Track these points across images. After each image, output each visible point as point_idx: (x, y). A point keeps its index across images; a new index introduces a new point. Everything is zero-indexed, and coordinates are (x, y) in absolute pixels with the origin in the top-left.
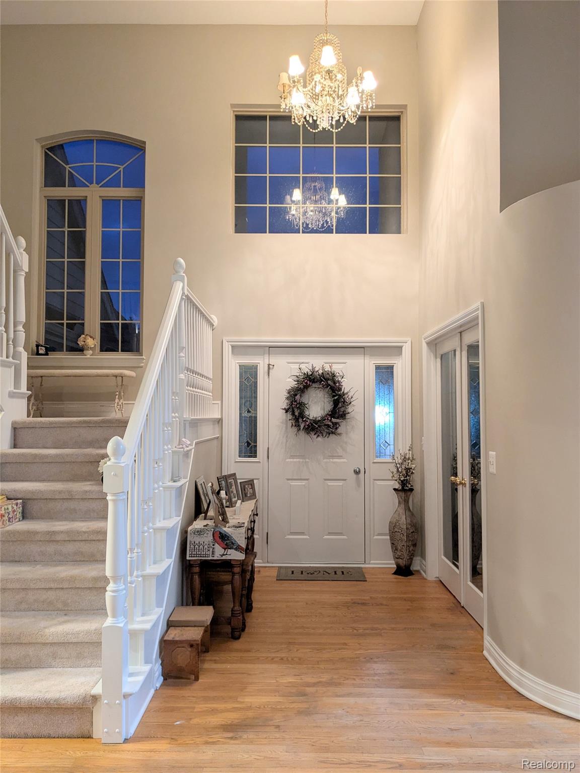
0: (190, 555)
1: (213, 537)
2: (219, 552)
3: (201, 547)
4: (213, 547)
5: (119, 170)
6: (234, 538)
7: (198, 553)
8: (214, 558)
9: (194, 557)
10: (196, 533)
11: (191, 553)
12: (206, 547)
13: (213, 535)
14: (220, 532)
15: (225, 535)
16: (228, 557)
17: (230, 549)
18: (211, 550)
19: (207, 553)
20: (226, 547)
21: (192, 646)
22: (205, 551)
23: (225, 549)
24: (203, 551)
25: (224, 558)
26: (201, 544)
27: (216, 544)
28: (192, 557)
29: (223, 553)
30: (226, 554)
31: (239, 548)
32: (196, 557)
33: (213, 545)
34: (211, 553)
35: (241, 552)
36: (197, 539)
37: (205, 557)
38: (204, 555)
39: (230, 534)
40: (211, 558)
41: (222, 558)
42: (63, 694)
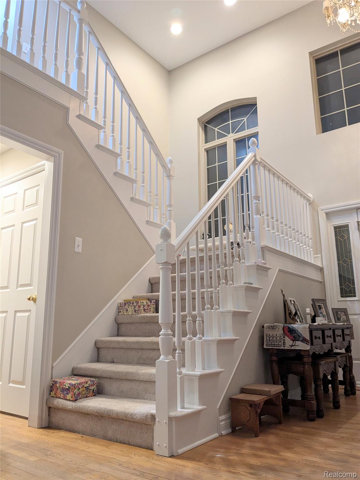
0: (266, 344)
1: (283, 331)
2: (288, 343)
3: (275, 338)
4: (283, 339)
5: (244, 121)
6: (300, 332)
7: (272, 343)
8: (285, 348)
9: (270, 346)
10: (270, 328)
11: (267, 343)
12: (278, 338)
13: (283, 329)
14: (288, 327)
15: (293, 329)
16: (297, 348)
17: (298, 341)
18: (282, 341)
19: (279, 343)
20: (294, 339)
21: (251, 406)
22: (277, 342)
23: (293, 341)
24: (276, 342)
25: (293, 348)
26: (275, 336)
27: (286, 337)
28: (268, 346)
29: (292, 344)
30: (295, 345)
31: (304, 340)
32: (271, 346)
33: (284, 337)
34: (282, 344)
35: (306, 344)
36: (271, 333)
37: (278, 347)
38: (277, 345)
39: (297, 329)
40: (282, 348)
41: (291, 348)
42: (135, 411)
